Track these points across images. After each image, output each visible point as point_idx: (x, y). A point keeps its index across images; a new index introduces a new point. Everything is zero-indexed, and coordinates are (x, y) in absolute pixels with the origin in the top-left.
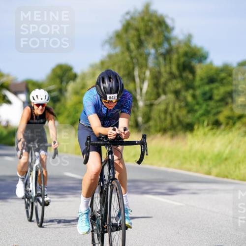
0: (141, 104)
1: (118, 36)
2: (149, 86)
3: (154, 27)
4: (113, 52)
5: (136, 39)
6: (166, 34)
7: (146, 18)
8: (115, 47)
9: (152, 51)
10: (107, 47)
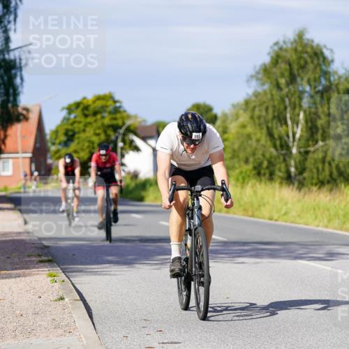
0: (294, 151)
1: (266, 70)
2: (302, 130)
3: (309, 60)
4: (260, 90)
5: (287, 74)
6: (324, 67)
7: (300, 49)
8: (263, 84)
9: (308, 88)
10: (254, 83)
